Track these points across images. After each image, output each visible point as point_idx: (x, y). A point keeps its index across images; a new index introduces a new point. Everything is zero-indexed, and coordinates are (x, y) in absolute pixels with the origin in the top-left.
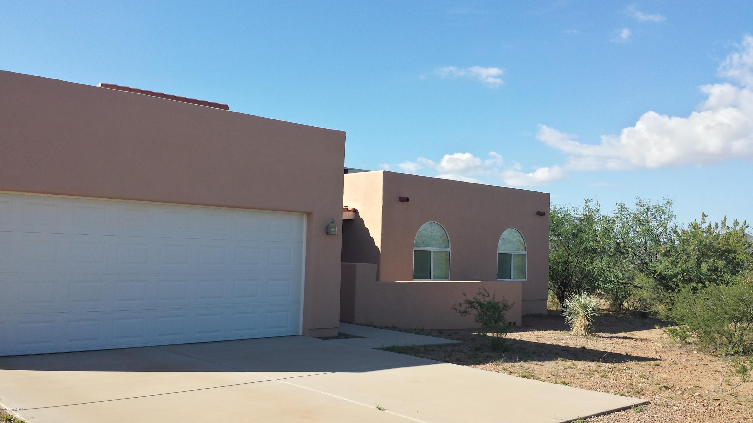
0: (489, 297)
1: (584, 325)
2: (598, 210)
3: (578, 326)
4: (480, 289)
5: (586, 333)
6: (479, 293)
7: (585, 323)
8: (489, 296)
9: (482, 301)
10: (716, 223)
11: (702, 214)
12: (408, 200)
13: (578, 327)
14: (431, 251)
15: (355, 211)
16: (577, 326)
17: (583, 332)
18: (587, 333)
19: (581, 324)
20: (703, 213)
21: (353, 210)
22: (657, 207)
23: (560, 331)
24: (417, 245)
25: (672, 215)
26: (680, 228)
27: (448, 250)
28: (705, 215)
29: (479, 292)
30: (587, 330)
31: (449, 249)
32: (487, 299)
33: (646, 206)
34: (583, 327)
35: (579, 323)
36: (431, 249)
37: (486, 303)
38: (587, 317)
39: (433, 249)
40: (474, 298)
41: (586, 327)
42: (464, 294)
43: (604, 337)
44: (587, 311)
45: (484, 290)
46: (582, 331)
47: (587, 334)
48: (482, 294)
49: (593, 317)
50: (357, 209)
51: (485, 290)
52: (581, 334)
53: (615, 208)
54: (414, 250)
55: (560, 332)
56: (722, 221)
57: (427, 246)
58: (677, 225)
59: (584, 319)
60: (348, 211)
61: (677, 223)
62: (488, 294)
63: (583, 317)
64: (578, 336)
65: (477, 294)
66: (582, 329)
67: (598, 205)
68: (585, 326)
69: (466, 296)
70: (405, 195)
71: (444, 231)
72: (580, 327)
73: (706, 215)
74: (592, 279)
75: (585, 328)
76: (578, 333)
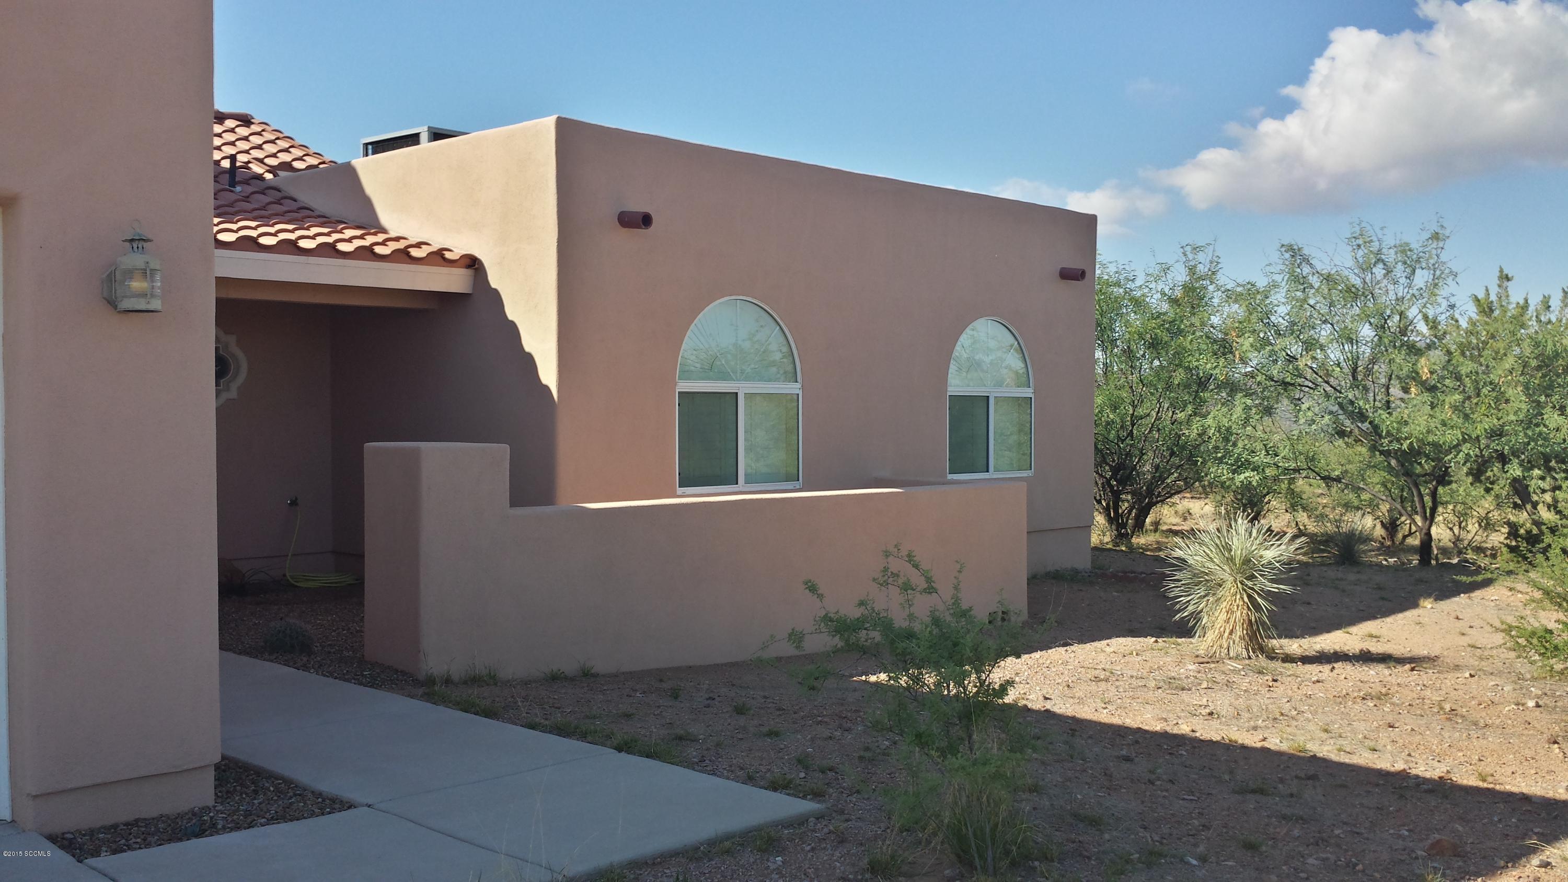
0: (930, 593)
1: (1243, 624)
2: (1214, 273)
3: (1221, 627)
4: (887, 554)
5: (1247, 650)
6: (886, 578)
7: (1246, 618)
8: (930, 590)
9: (900, 621)
10: (1544, 297)
11: (1498, 274)
12: (646, 220)
13: (1222, 629)
14: (737, 393)
15: (472, 263)
16: (1219, 626)
17: (1239, 648)
18: (1252, 649)
19: (1232, 620)
20: (1501, 271)
21: (468, 261)
22: (1404, 249)
23: (1154, 639)
24: (687, 375)
25: (1447, 271)
26: (1461, 309)
27: (794, 388)
28: (1507, 275)
29: (886, 569)
30: (1250, 640)
31: (798, 385)
32: (923, 606)
33: (1375, 246)
34: (1239, 632)
35: (1223, 616)
36: (737, 385)
37: (917, 627)
38: (1249, 596)
39: (742, 388)
40: (862, 603)
41: (1247, 630)
42: (812, 588)
43: (1306, 660)
44: (1252, 577)
45: (910, 561)
46: (1234, 643)
47: (1251, 653)
48: (900, 581)
49: (1269, 596)
50: (479, 257)
51: (910, 557)
52: (1231, 655)
53: (1275, 256)
54: (679, 392)
55: (1156, 642)
56: (1563, 289)
57: (724, 376)
58: (1452, 300)
59: (1241, 603)
60: (445, 264)
61: (1453, 295)
62: (929, 580)
63: (1238, 596)
64: (1223, 663)
65: (874, 580)
66: (1237, 639)
67: (1215, 262)
68: (1245, 626)
69: (820, 597)
70: (637, 206)
71: (778, 328)
72: (1227, 631)
73: (1510, 276)
74: (1198, 461)
75: (1245, 632)
76: (1220, 652)
